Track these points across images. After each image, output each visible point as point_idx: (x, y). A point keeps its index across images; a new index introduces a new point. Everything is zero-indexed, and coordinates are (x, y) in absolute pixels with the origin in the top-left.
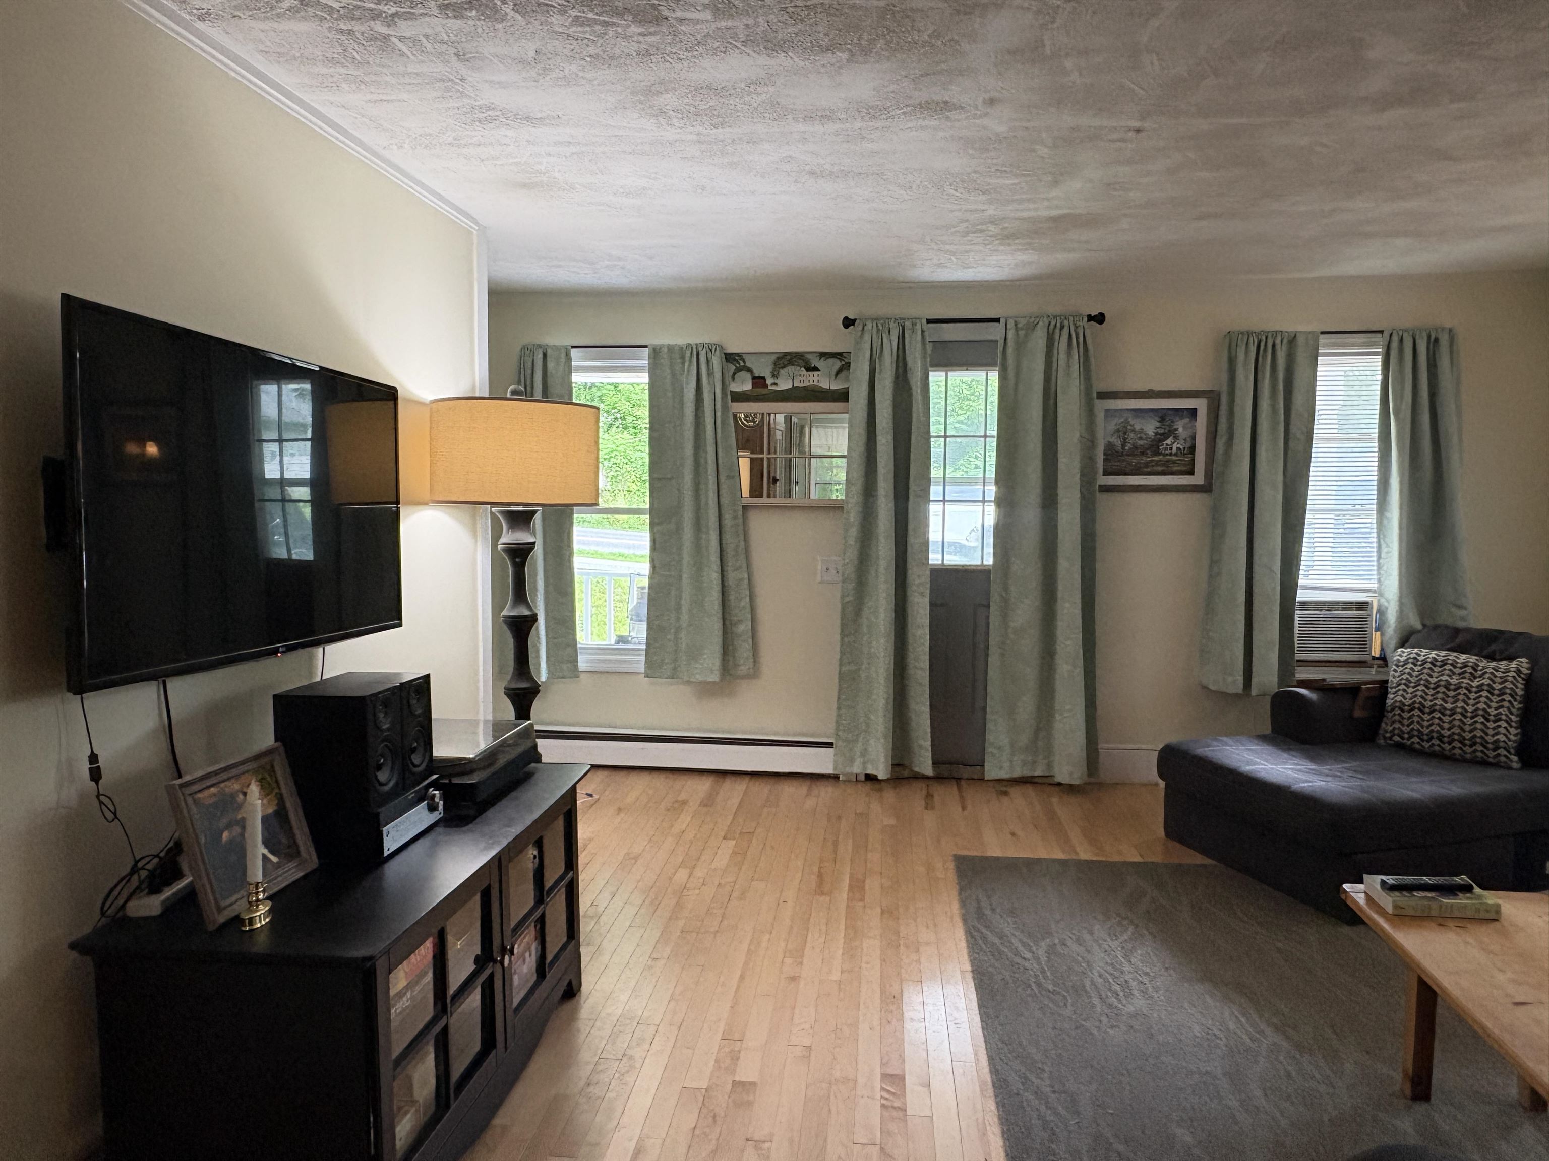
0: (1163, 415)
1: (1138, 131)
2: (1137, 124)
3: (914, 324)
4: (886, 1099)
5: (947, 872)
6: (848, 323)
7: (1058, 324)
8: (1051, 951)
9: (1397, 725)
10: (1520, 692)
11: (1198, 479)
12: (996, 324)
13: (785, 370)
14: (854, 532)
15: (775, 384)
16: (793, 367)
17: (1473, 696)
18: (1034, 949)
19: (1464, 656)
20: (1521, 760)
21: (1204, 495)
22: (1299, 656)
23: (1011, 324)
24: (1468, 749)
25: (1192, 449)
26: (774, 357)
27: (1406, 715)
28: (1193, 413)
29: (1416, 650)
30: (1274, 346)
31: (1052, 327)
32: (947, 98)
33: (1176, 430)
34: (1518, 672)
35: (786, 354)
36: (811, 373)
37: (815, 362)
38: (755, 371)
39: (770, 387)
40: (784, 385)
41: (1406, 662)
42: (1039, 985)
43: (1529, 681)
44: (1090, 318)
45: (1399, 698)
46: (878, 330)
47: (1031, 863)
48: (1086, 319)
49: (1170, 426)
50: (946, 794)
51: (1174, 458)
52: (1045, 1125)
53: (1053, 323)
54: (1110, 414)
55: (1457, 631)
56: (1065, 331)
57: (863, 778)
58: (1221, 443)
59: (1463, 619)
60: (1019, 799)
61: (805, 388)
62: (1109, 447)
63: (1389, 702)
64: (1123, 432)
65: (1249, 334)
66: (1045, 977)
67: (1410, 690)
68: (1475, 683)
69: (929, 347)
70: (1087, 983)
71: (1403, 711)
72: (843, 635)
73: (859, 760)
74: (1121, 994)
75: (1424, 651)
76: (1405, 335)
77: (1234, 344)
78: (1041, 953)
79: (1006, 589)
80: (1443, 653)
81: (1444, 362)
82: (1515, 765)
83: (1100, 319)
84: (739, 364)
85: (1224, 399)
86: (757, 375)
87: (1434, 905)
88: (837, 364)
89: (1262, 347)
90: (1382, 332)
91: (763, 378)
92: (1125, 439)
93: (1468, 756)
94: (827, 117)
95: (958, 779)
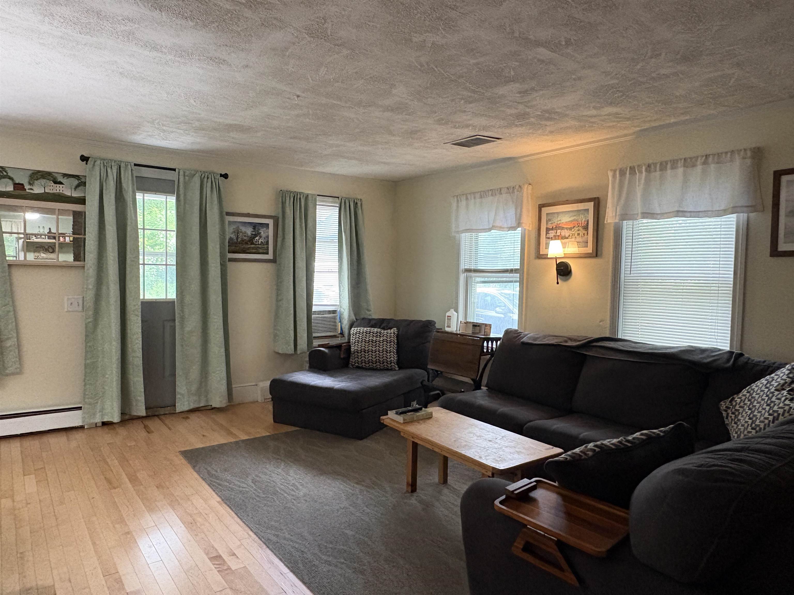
0: (255, 226)
1: (298, 96)
2: (298, 93)
3: (126, 166)
4: (218, 568)
5: (181, 461)
6: (84, 159)
7: (206, 176)
8: (254, 481)
9: (356, 359)
10: (396, 341)
11: (270, 256)
12: (173, 172)
13: (39, 181)
14: (92, 281)
15: (31, 189)
16: (44, 180)
17: (381, 344)
18: (246, 482)
19: (376, 329)
20: (398, 367)
21: (273, 264)
22: (314, 335)
23: (181, 173)
24: (382, 365)
25: (267, 243)
26: (30, 172)
27: (359, 354)
28: (267, 225)
29: (359, 328)
30: (300, 199)
31: (202, 177)
32: (226, 59)
33: (261, 233)
34: (394, 333)
35: (39, 172)
36: (58, 185)
37: (60, 179)
38: (15, 178)
39: (27, 191)
40: (38, 190)
41: (356, 333)
42: (258, 496)
43: (398, 336)
44: (221, 175)
45: (356, 348)
46: (104, 166)
47: (221, 446)
48: (219, 176)
49: (258, 231)
50: (154, 424)
51: (260, 246)
52: (297, 550)
53: (203, 175)
54: (230, 223)
55: (370, 320)
56: (210, 180)
57: (100, 424)
58: (279, 239)
59: (370, 315)
60: (195, 419)
61: (54, 194)
62: (231, 239)
63: (352, 350)
64: (237, 232)
65: (291, 192)
66: (259, 493)
67: (360, 344)
68: (381, 339)
69: (135, 178)
70: (278, 489)
71: (358, 353)
72: (86, 341)
73: (98, 414)
74: (294, 489)
75: (362, 328)
76: (346, 200)
77: (284, 196)
78: (250, 482)
79: (182, 311)
80: (369, 329)
81: (359, 212)
82: (397, 369)
83: (225, 176)
84: (3, 173)
85: (280, 220)
86: (17, 182)
87: (415, 416)
88: (76, 182)
89: (295, 199)
90: (338, 197)
91: (22, 185)
92: (238, 236)
93: (382, 368)
94: (155, 48)
95: (158, 416)
